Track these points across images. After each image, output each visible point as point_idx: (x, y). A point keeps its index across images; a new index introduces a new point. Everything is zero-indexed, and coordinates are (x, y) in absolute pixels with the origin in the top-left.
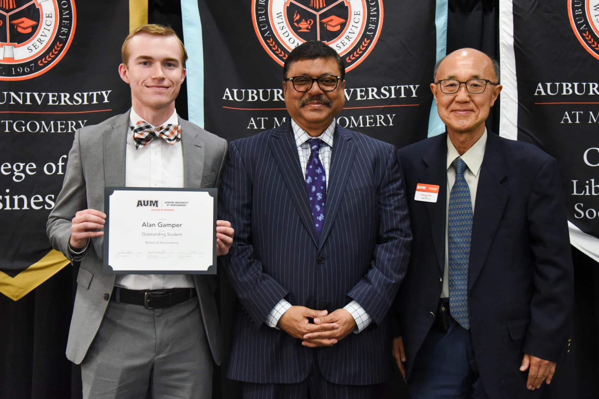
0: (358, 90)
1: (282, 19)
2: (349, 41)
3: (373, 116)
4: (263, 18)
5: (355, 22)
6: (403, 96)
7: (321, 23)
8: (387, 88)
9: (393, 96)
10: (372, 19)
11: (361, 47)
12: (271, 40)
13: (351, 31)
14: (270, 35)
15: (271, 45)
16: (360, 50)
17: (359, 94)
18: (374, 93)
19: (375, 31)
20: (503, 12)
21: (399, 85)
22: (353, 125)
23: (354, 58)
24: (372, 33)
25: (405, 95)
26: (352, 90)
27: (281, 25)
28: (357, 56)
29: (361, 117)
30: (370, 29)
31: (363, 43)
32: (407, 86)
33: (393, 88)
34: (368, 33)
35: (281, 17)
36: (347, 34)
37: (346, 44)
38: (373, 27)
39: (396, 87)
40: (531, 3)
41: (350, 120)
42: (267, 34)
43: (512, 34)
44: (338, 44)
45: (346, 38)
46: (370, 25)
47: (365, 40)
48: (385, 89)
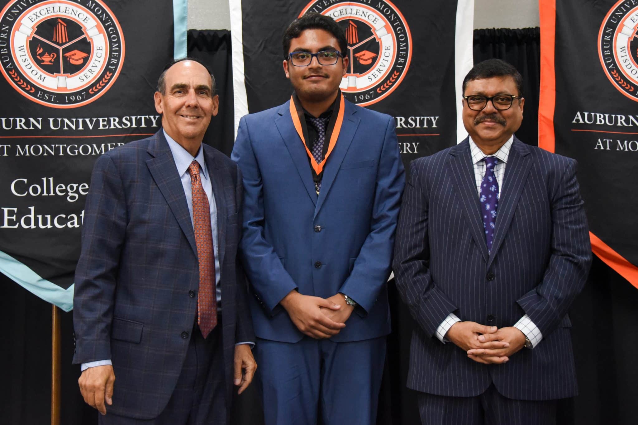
0: (101, 119)
1: (24, 52)
2: (92, 74)
3: (114, 144)
4: (5, 51)
5: (98, 56)
6: (143, 125)
7: (63, 57)
8: (128, 118)
9: (134, 126)
10: (114, 55)
11: (104, 79)
12: (13, 71)
13: (94, 65)
14: (12, 67)
15: (13, 76)
16: (103, 83)
17: (101, 123)
18: (116, 123)
19: (117, 65)
20: (235, 52)
21: (139, 116)
22: (96, 152)
23: (96, 90)
24: (114, 67)
25: (145, 125)
26: (95, 119)
27: (24, 58)
28: (100, 88)
29: (103, 145)
30: (112, 63)
31: (106, 76)
32: (147, 117)
33: (134, 118)
34: (110, 67)
35: (23, 50)
36: (89, 67)
37: (89, 77)
38: (115, 61)
39: (137, 118)
40: (258, 45)
41: (92, 147)
42: (9, 65)
43: (243, 72)
44: (81, 77)
45: (89, 71)
46: (112, 60)
47: (108, 73)
48: (126, 119)
